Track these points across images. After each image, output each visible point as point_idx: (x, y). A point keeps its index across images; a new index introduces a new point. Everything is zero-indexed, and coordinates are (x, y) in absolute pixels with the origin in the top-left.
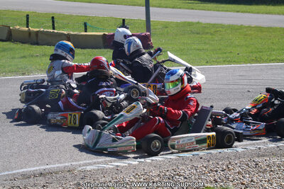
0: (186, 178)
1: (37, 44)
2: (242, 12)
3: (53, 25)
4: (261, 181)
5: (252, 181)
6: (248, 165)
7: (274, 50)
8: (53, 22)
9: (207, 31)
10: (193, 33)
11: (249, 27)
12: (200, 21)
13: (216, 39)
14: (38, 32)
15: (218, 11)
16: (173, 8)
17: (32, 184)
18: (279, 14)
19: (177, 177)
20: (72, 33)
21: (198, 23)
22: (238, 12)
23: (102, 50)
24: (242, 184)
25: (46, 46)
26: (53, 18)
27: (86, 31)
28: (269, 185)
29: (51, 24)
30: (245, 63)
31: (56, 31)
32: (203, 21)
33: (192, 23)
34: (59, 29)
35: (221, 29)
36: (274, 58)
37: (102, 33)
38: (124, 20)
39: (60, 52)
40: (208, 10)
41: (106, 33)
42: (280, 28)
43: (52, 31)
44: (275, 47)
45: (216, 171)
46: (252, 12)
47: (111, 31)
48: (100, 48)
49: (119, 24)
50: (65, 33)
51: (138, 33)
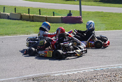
0: (98, 79)
1: (33, 21)
2: (121, 7)
9: (106, 16)
10: (100, 16)
12: (103, 11)
13: (110, 19)
14: (33, 16)
15: (111, 7)
16: (91, 5)
19: (94, 79)
20: (48, 16)
21: (102, 12)
22: (119, 7)
23: (61, 24)
25: (37, 22)
26: (40, 10)
27: (54, 16)
29: (39, 13)
31: (41, 16)
33: (99, 12)
34: (43, 14)
35: (112, 15)
37: (61, 17)
38: (70, 11)
41: (63, 17)
43: (39, 15)
45: (111, 76)
47: (65, 15)
48: (60, 23)
49: (68, 12)
50: (45, 16)
51: (77, 16)
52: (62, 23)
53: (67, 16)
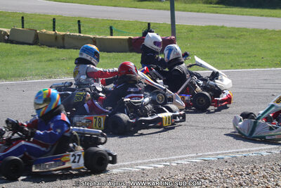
0: (211, 182)
1: (64, 47)
2: (266, 16)
3: (79, 29)
5: (277, 185)
6: (272, 169)
8: (79, 25)
10: (218, 37)
11: (273, 31)
12: (225, 25)
13: (241, 42)
14: (64, 35)
15: (243, 15)
16: (198, 12)
19: (203, 180)
20: (98, 36)
21: (223, 27)
22: (262, 16)
23: (128, 54)
25: (72, 50)
26: (79, 21)
27: (112, 35)
29: (77, 28)
31: (82, 35)
32: (228, 25)
33: (216, 26)
34: (86, 32)
35: (245, 33)
37: (127, 37)
38: (149, 24)
39: (85, 56)
41: (132, 37)
43: (78, 34)
45: (241, 175)
47: (137, 35)
48: (126, 52)
49: (145, 28)
50: (92, 36)
51: (164, 37)
52: (131, 51)
53: (141, 35)
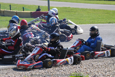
0: (64, 71)
1: (4, 16)
2: (87, 3)
3: (10, 8)
4: (94, 72)
5: (90, 72)
6: (89, 65)
7: (100, 19)
8: (10, 7)
9: (72, 11)
10: (67, 12)
11: (90, 9)
12: (70, 7)
13: (76, 14)
14: (4, 11)
15: (77, 3)
16: (59, 1)
17: (2, 73)
18: (102, 4)
19: (60, 70)
20: (18, 11)
21: (69, 7)
22: (85, 3)
24: (87, 73)
25: (7, 17)
26: (10, 5)
27: (23, 11)
28: (98, 74)
29: (9, 8)
30: (88, 24)
31: (11, 11)
32: (71, 7)
33: (66, 7)
34: (13, 10)
35: (78, 10)
36: (100, 22)
37: (30, 12)
38: (39, 6)
39: (14, 19)
40: (73, 2)
41: (32, 12)
42: (102, 10)
43: (10, 10)
44: (100, 17)
45: (76, 68)
46: (91, 3)
47: (34, 11)
48: (29, 18)
49: (37, 8)
50: (15, 11)
51: (45, 12)
52: (31, 17)
53: (36, 11)
